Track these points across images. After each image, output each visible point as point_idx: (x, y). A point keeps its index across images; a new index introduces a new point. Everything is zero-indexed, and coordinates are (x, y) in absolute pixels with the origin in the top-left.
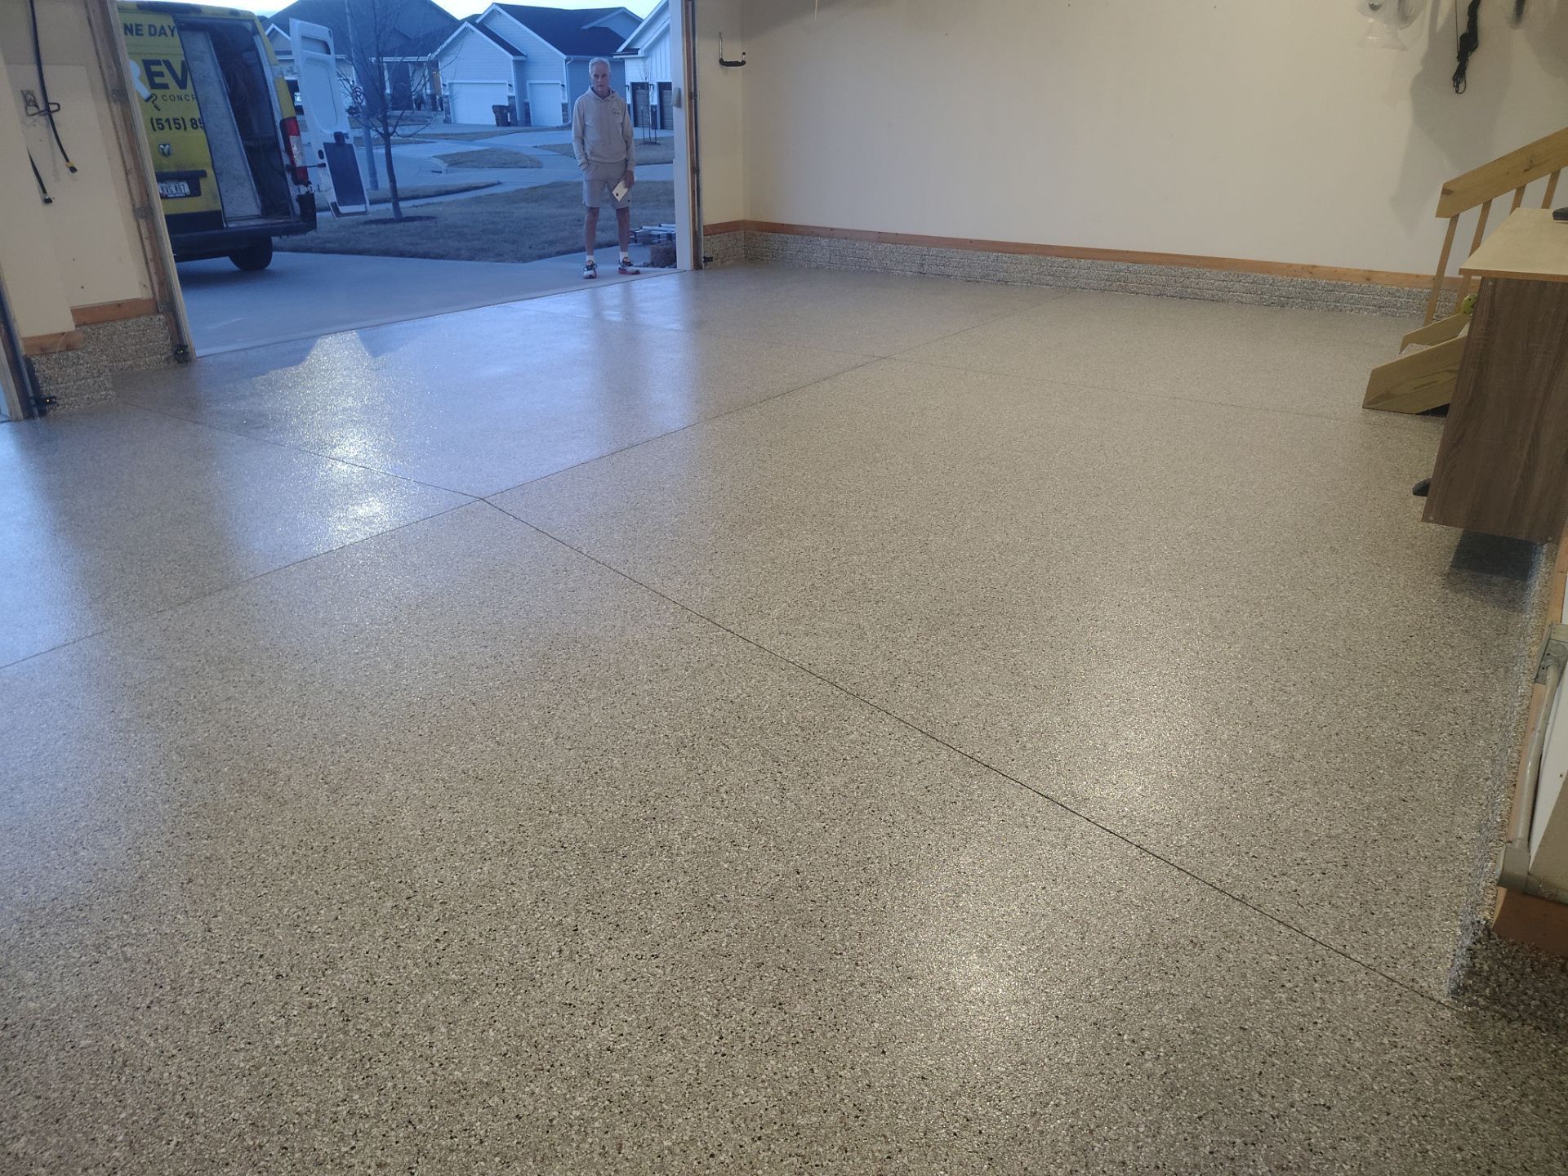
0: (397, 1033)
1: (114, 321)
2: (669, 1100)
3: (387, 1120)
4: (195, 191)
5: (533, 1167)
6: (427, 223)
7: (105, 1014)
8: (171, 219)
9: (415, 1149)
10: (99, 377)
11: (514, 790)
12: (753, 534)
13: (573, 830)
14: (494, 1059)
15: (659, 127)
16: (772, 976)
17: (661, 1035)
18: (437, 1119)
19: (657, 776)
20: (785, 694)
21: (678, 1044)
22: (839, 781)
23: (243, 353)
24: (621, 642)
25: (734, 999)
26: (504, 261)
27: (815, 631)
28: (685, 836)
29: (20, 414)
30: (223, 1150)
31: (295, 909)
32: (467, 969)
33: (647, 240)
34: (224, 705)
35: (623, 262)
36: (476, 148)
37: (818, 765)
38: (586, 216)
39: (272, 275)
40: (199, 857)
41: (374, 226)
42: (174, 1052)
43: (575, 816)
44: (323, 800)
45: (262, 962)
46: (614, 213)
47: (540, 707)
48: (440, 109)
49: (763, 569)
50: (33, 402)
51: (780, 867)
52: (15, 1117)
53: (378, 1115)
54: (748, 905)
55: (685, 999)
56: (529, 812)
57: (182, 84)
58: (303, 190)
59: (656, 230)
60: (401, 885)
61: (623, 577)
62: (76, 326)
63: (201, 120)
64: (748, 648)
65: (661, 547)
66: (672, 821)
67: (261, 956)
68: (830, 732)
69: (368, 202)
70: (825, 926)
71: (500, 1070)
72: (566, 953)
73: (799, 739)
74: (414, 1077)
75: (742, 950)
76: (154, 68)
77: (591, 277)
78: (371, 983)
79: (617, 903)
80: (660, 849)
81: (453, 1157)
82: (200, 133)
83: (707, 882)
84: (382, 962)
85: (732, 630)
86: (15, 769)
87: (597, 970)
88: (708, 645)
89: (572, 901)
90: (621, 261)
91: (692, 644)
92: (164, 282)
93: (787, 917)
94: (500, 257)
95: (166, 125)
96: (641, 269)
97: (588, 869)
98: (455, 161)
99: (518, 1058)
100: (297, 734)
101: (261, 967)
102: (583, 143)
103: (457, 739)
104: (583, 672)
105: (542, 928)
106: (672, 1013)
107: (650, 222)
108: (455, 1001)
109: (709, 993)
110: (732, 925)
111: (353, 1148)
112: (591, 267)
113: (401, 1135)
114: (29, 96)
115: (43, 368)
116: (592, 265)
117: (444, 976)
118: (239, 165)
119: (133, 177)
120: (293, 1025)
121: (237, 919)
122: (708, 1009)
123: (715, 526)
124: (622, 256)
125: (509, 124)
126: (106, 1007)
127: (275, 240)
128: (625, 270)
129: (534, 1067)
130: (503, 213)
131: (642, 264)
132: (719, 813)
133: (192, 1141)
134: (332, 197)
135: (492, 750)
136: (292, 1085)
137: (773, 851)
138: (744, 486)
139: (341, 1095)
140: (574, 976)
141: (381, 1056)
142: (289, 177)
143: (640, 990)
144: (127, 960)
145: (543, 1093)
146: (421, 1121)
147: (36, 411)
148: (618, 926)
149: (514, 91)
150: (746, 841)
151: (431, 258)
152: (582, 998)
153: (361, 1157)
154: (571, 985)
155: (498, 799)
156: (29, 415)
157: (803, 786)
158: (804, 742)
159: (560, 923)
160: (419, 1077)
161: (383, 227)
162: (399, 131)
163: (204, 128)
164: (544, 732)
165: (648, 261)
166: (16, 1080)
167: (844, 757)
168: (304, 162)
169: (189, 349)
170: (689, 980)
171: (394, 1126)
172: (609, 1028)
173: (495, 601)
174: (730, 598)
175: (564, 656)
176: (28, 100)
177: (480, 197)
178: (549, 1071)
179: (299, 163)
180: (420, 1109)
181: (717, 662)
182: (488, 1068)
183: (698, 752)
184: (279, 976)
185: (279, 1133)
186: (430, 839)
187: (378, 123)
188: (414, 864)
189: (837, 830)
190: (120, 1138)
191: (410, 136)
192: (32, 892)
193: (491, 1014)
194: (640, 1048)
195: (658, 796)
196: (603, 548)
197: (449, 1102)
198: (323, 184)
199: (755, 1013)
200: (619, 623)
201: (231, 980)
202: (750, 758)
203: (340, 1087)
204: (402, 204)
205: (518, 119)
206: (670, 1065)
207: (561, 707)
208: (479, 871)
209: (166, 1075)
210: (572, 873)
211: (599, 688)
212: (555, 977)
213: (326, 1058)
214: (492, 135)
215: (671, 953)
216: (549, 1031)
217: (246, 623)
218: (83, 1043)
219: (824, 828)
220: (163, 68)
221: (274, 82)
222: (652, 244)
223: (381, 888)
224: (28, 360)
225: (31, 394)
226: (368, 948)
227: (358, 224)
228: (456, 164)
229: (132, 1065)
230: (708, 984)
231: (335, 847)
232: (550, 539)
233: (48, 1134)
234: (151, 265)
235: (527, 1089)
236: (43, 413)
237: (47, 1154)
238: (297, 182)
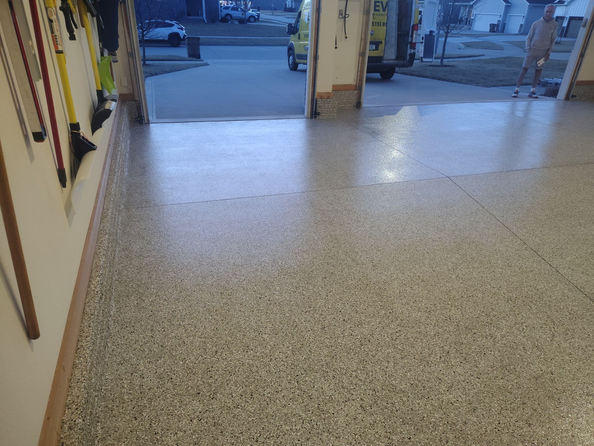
0: (377, 357)
1: (342, 91)
2: (471, 435)
3: (367, 385)
4: (377, 49)
5: (413, 430)
6: (452, 68)
7: (294, 309)
8: (370, 58)
9: (374, 400)
10: (334, 108)
11: (436, 290)
12: (566, 221)
13: (455, 314)
14: (408, 384)
15: (563, 36)
16: (529, 411)
17: (474, 409)
18: (384, 394)
19: (496, 307)
20: (565, 295)
21: (480, 416)
22: (583, 344)
23: (377, 108)
24: (493, 248)
25: (509, 411)
26: (479, 86)
27: (588, 273)
28: (503, 337)
29: (309, 117)
30: (317, 367)
31: (353, 301)
32: (405, 347)
33: (545, 84)
34: (347, 225)
35: (532, 92)
36: (478, 40)
37: (574, 332)
38: (521, 71)
39: (392, 81)
40: (329, 271)
41: (431, 67)
42: (310, 330)
43: (458, 309)
44: (370, 268)
45: (340, 313)
46: (534, 72)
47: (453, 263)
48: (468, 24)
49: (567, 237)
50: (314, 113)
51: (544, 368)
52: (266, 328)
53: (364, 382)
54: (525, 377)
55: (487, 400)
56: (440, 301)
57: (384, 10)
58: (412, 51)
59: (550, 80)
60: (389, 307)
61: (500, 223)
62: (332, 91)
63: (387, 23)
64: (551, 270)
65: (520, 215)
66: (499, 328)
67: (340, 311)
68: (584, 320)
69: (434, 58)
70: (560, 402)
71: (409, 389)
72: (443, 359)
73: (567, 317)
74: (379, 375)
75: (517, 394)
76: (377, 4)
77: (515, 97)
78: (372, 336)
79: (467, 350)
80: (490, 337)
81: (386, 410)
82: (385, 27)
83: (508, 359)
84: (377, 331)
85: (545, 259)
86: (286, 225)
87: (453, 372)
88: (532, 262)
89: (449, 341)
90: (531, 92)
91: (525, 259)
92: (361, 80)
93: (542, 390)
94: (477, 84)
95: (375, 24)
96: (538, 96)
97: (458, 332)
98: (468, 45)
99: (417, 388)
100: (367, 242)
101: (339, 315)
102: (531, 41)
103: (419, 264)
104: (474, 255)
105: (436, 346)
106: (480, 403)
107: (549, 77)
108: (398, 356)
109: (498, 403)
110: (515, 381)
111: (354, 388)
112: (517, 93)
113: (371, 393)
114: (341, 12)
115: (320, 103)
116: (517, 92)
117: (396, 346)
118: (393, 40)
119: (363, 41)
120: (345, 338)
121: (336, 296)
122: (496, 409)
123: (548, 213)
124: (532, 90)
125: (494, 32)
126: (295, 307)
127: (397, 69)
128: (531, 96)
129: (421, 395)
130: (483, 67)
131: (540, 94)
132: (520, 334)
133: (309, 360)
134: (421, 55)
135: (431, 272)
136: (340, 357)
137: (542, 359)
138: (567, 199)
139: (355, 369)
140: (444, 369)
141: (370, 362)
142: (409, 46)
143: (469, 388)
144: (303, 295)
145: (423, 406)
146: (378, 392)
147: (314, 116)
148: (466, 359)
149: (501, 18)
150: (530, 350)
151: (450, 82)
152: (445, 379)
153: (356, 392)
154: (442, 372)
155: (429, 291)
156: (311, 118)
157: (564, 338)
158: (569, 319)
159: (442, 347)
160: (381, 376)
161: (434, 68)
162: (452, 32)
163: (386, 26)
164: (452, 273)
165: (543, 93)
166: (268, 317)
167: (589, 334)
168: (416, 41)
169: (361, 104)
170: (491, 394)
171: (369, 388)
172: (453, 396)
173: (445, 217)
174: (548, 246)
175: (467, 246)
176: (341, 14)
177: (475, 60)
178: (427, 399)
179: (414, 41)
180: (378, 387)
181: (535, 270)
182: (405, 386)
183: (516, 305)
184: (344, 320)
185: (334, 371)
186: (402, 296)
187: (445, 28)
188: (394, 302)
189: (577, 364)
190: (290, 348)
191: (454, 34)
192: (283, 264)
193: (410, 368)
194: (464, 409)
195: (495, 316)
196: (494, 209)
197: (389, 390)
198: (420, 49)
199: (517, 422)
200: (494, 241)
201: (330, 315)
202: (541, 317)
203: (355, 366)
204: (444, 60)
205: (499, 30)
206: (475, 422)
207: (461, 266)
208: (416, 314)
209: (306, 335)
210: (451, 331)
211: (479, 264)
212: (436, 366)
213: (353, 354)
214: (486, 35)
215: (485, 380)
216: (430, 384)
217: (359, 200)
218: (287, 315)
219: (570, 360)
220: (380, 4)
221: (415, 10)
222: (547, 86)
223: (382, 305)
224: (316, 100)
225: (314, 111)
226: (373, 324)
227: (426, 66)
228: (468, 46)
229: (298, 328)
230: (498, 400)
231: (370, 285)
232: (472, 199)
233: (273, 337)
234: (359, 73)
235: (417, 401)
236: (315, 117)
237: (272, 342)
238: (411, 48)
